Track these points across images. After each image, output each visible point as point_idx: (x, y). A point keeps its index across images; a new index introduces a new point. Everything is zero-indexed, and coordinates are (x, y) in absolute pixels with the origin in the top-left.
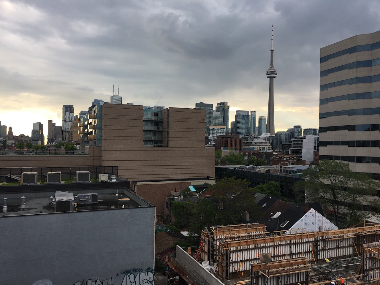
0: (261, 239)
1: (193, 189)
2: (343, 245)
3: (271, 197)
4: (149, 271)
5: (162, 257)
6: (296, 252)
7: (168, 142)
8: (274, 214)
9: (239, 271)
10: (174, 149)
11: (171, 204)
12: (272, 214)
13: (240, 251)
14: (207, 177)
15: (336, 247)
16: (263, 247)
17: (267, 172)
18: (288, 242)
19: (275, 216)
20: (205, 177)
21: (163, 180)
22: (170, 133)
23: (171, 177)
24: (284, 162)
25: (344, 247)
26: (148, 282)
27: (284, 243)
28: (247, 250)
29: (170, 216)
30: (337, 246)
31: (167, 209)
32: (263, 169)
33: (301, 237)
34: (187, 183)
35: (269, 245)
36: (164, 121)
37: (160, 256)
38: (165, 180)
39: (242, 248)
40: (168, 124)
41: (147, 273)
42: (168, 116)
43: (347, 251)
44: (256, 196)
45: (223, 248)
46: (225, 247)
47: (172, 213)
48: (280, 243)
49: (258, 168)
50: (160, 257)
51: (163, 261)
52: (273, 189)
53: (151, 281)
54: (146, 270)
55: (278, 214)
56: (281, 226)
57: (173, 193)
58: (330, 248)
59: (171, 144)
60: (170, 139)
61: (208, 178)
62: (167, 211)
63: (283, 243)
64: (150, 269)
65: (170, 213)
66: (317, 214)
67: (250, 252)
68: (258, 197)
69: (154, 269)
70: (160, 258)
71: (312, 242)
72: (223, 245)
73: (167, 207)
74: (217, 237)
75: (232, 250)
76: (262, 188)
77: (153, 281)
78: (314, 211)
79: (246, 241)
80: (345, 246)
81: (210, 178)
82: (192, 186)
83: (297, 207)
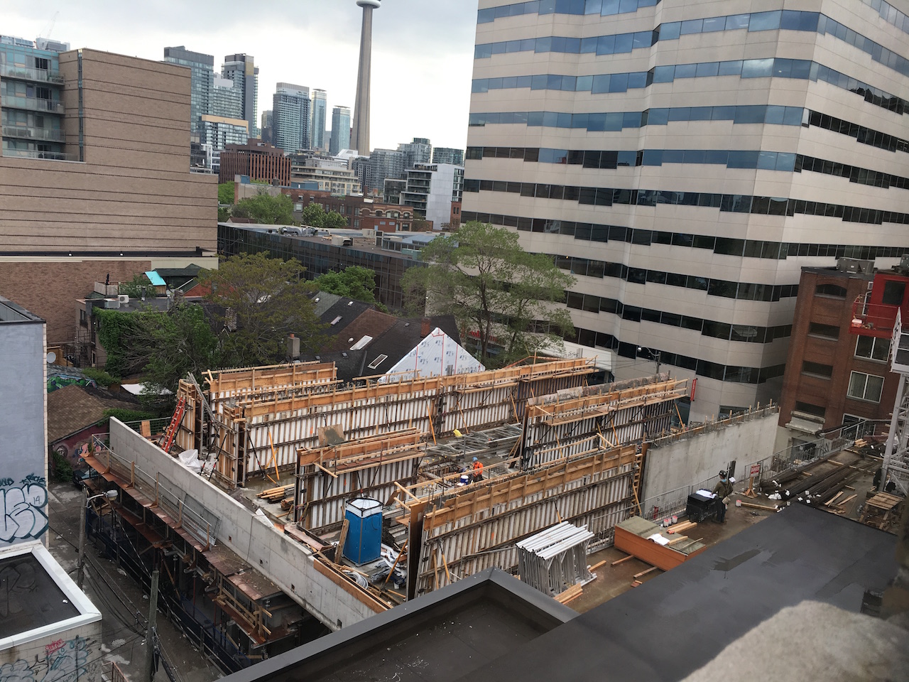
0: (323, 395)
1: (156, 280)
2: (491, 403)
3: (351, 303)
4: (33, 482)
5: (71, 447)
6: (398, 420)
7: (81, 148)
8: (356, 341)
9: (269, 467)
10: (101, 170)
11: (94, 316)
12: (352, 339)
13: (273, 423)
14: (195, 250)
15: (477, 406)
16: (327, 413)
17: (347, 243)
18: (382, 401)
19: (359, 345)
20: (191, 250)
21: (70, 252)
22: (88, 125)
23: (95, 245)
24: (387, 223)
25: (493, 406)
26: (31, 508)
27: (373, 403)
28: (290, 420)
29: (93, 347)
30: (479, 404)
31: (82, 328)
32: (337, 237)
33: (410, 388)
34: (142, 263)
35: (340, 408)
36: (67, 87)
37: (65, 445)
38: (75, 254)
39: (278, 418)
40: (81, 97)
41: (25, 489)
42: (80, 72)
43: (498, 413)
44: (317, 299)
45: (233, 419)
46: (238, 417)
47: (97, 339)
48: (364, 404)
49: (325, 233)
50: (64, 447)
51: (74, 456)
52: (359, 284)
53: (40, 505)
54: (23, 481)
55: (366, 340)
56: (370, 366)
57: (100, 288)
58: (466, 408)
59: (90, 153)
60: (88, 140)
61: (198, 252)
62: (83, 335)
63: (371, 402)
64: (36, 479)
65: (93, 339)
66: (448, 340)
67: (296, 424)
68: (321, 300)
69: (46, 477)
70: (66, 451)
71: (431, 397)
72: (233, 413)
73: (84, 323)
74: (217, 394)
75: (254, 422)
76: (333, 281)
77: (44, 505)
78: (442, 332)
79: (289, 400)
80: (494, 403)
81: (204, 254)
82: (155, 272)
83: (407, 324)
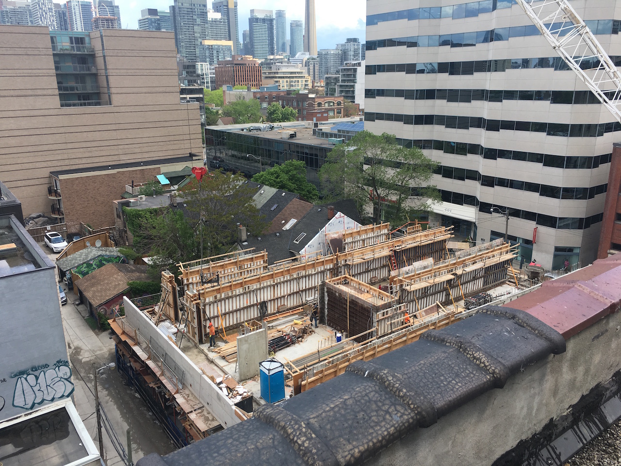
0: (253, 278)
1: (164, 180)
2: (374, 267)
3: (284, 194)
4: (61, 364)
5: (109, 308)
6: (307, 287)
7: (109, 96)
8: (286, 222)
9: (221, 328)
10: (122, 109)
11: (123, 212)
12: (283, 222)
13: (220, 300)
14: (189, 155)
16: (257, 290)
17: (292, 136)
18: (295, 276)
19: (288, 227)
20: (186, 155)
21: (110, 166)
22: (111, 79)
23: (125, 159)
24: (322, 115)
25: (375, 269)
26: (62, 380)
27: (289, 278)
28: (232, 297)
29: (126, 232)
30: (366, 269)
31: (119, 220)
32: (283, 130)
34: (154, 169)
35: (265, 284)
36: (97, 55)
38: (114, 167)
39: (223, 296)
40: (105, 62)
41: (57, 368)
42: (103, 45)
43: (380, 273)
44: (263, 192)
45: (192, 301)
46: (195, 300)
47: (127, 228)
48: (282, 280)
49: (279, 127)
51: (111, 314)
52: (295, 172)
53: (68, 377)
54: (55, 364)
55: (293, 222)
56: (295, 242)
57: (129, 188)
59: (115, 99)
60: (113, 90)
61: (191, 157)
62: (119, 223)
63: (287, 278)
64: (63, 362)
65: (125, 227)
66: (347, 219)
67: (236, 299)
68: (265, 192)
69: (69, 360)
70: (106, 311)
73: (119, 216)
74: (188, 280)
75: (207, 301)
76: (276, 172)
77: (70, 377)
78: (342, 215)
79: (230, 284)
81: (194, 158)
82: (162, 175)
83: (319, 210)
